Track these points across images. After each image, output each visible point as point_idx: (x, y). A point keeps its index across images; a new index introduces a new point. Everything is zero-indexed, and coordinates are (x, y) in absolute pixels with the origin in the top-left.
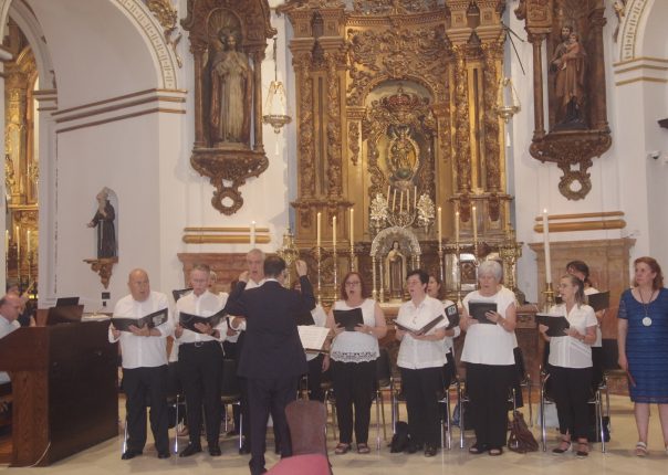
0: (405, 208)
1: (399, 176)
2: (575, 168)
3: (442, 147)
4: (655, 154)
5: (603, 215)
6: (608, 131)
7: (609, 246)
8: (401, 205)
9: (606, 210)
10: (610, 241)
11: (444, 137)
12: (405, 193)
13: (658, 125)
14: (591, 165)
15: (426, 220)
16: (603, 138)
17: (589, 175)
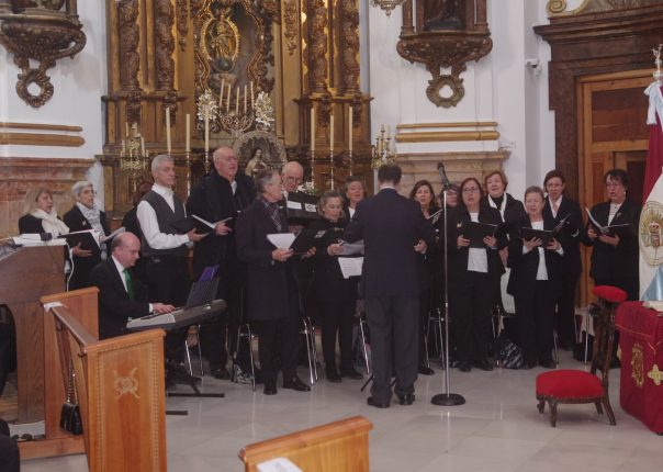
0: (232, 108)
1: (220, 67)
2: (446, 72)
3: (287, 36)
4: (533, 62)
5: (478, 125)
6: (487, 34)
7: (487, 158)
8: (228, 103)
9: (481, 120)
10: (488, 154)
11: (289, 23)
12: (226, 88)
13: (533, 32)
14: (465, 69)
15: (266, 123)
16: (485, 41)
17: (462, 80)
